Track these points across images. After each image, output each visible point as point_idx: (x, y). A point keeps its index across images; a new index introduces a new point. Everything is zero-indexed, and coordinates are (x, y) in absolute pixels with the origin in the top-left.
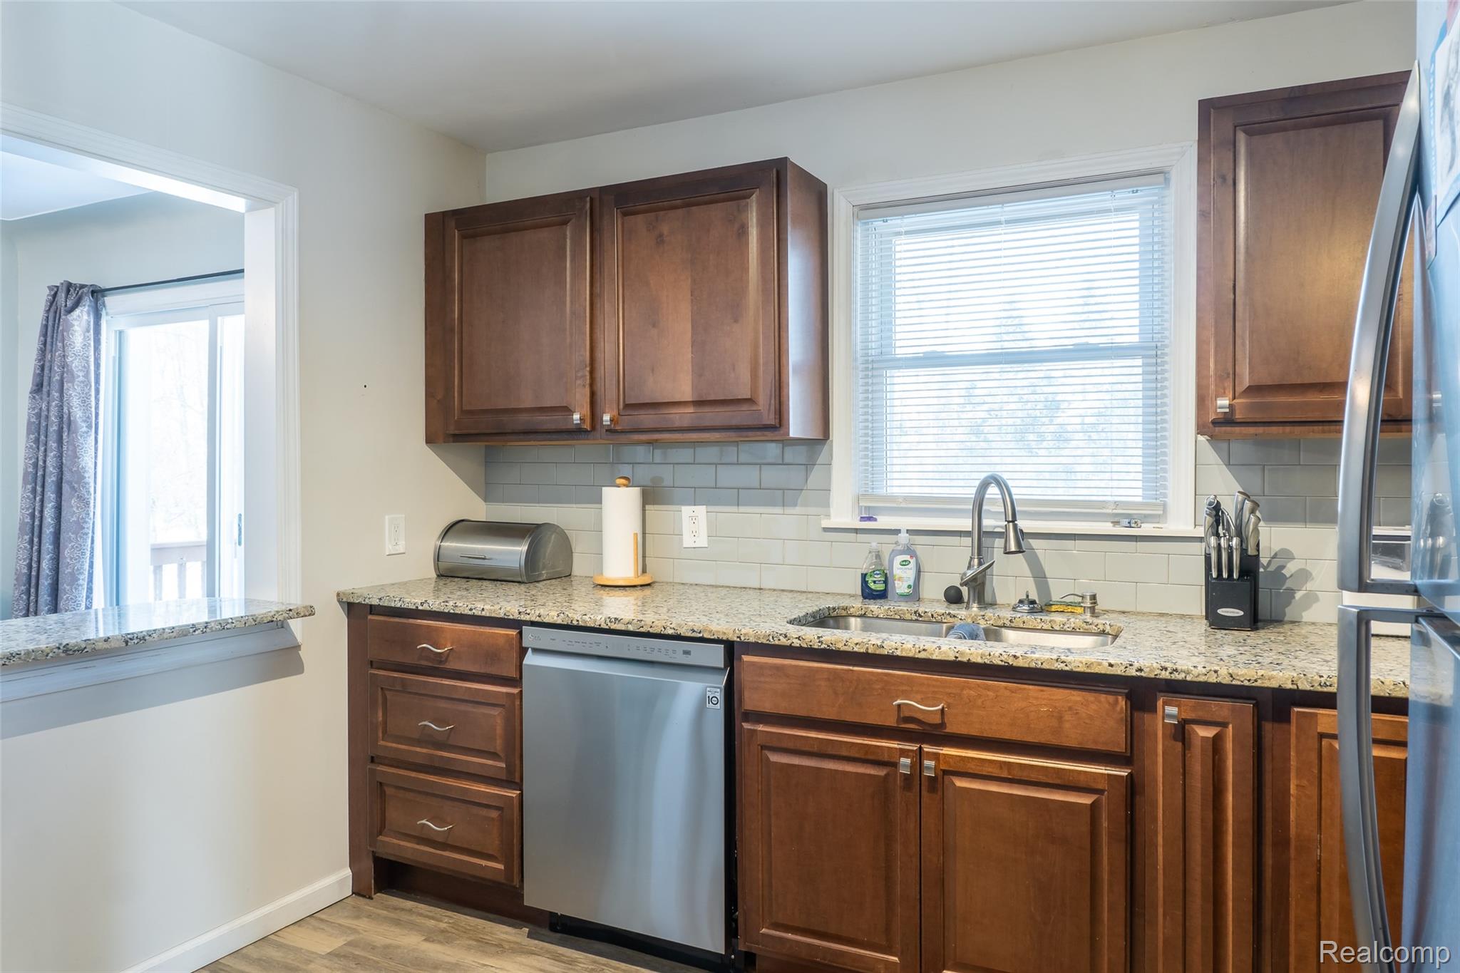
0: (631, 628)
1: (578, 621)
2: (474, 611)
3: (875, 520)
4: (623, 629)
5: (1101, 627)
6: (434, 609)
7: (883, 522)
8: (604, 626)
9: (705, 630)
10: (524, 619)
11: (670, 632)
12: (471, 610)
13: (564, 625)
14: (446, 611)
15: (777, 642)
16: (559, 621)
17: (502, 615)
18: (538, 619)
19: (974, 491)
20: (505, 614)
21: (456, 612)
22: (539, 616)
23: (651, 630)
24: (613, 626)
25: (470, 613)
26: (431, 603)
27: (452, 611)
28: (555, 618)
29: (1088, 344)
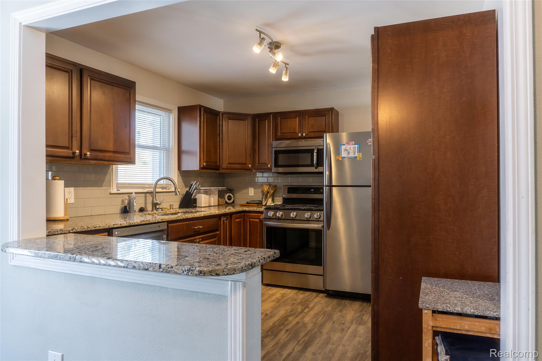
0: (147, 222)
1: (133, 223)
2: (96, 228)
3: (120, 190)
4: (145, 223)
5: (178, 211)
6: (78, 231)
7: (122, 191)
8: (140, 224)
9: (164, 219)
10: (115, 227)
11: (157, 221)
12: (95, 228)
13: (129, 226)
14: (84, 230)
15: (178, 219)
16: (127, 225)
17: (107, 227)
18: (120, 226)
19: (155, 182)
20: (108, 227)
21: (88, 230)
22: (121, 225)
23: (152, 222)
24: (143, 223)
25: (94, 229)
26: (77, 228)
27: (86, 230)
28: (126, 224)
29: (155, 146)
